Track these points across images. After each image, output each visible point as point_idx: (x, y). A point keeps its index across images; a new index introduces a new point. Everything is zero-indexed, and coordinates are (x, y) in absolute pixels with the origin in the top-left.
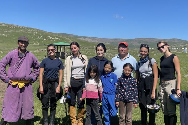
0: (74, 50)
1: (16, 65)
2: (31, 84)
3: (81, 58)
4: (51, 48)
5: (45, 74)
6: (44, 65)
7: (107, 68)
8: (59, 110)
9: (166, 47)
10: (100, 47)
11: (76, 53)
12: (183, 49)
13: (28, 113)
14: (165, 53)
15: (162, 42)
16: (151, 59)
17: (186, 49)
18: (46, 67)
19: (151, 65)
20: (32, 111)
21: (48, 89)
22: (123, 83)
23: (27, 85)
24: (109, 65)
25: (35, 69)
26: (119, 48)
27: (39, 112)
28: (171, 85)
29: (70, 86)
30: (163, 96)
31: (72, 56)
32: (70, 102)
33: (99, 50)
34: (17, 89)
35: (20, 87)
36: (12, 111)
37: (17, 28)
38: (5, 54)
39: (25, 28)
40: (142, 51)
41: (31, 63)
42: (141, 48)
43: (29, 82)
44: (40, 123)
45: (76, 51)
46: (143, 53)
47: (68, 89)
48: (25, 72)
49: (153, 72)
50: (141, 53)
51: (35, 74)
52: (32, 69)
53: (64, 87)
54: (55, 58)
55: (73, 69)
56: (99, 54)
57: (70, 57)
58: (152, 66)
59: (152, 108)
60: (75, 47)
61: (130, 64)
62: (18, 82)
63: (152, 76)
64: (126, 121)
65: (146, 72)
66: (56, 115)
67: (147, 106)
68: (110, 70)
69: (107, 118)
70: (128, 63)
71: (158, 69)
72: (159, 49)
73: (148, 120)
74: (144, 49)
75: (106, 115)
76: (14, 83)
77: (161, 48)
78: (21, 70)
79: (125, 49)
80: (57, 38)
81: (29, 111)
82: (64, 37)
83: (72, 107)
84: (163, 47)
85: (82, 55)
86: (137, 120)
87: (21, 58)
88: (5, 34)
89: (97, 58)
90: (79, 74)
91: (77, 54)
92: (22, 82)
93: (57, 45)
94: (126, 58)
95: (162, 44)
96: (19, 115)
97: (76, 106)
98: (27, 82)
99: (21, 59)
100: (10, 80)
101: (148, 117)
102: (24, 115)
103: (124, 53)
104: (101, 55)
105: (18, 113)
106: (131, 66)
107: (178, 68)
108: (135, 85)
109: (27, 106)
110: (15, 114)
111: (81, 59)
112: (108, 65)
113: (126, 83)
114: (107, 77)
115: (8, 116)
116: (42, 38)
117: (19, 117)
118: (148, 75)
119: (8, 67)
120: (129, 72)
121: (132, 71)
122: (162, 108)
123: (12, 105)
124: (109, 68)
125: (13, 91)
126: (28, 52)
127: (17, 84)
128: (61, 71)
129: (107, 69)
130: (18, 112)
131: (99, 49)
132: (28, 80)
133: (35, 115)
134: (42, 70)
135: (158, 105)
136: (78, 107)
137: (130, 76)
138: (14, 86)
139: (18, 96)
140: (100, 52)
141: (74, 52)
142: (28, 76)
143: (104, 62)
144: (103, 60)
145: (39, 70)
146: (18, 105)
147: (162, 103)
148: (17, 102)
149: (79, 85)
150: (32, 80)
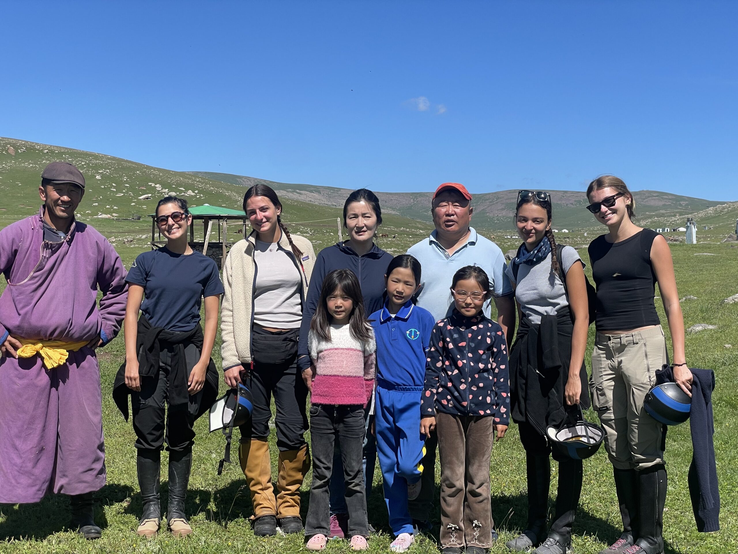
1: (33, 278)
6: (143, 275)
7: (399, 282)
8: (202, 457)
10: (362, 205)
12: (682, 229)
13: (81, 469)
14: (615, 226)
16: (561, 247)
17: (694, 230)
18: (153, 282)
20: (97, 459)
21: (158, 374)
22: (454, 341)
23: (76, 357)
25: (109, 295)
29: (249, 360)
30: (610, 394)
33: (356, 216)
34: (38, 374)
35: (49, 367)
36: (18, 461)
40: (526, 220)
41: (92, 269)
43: (84, 345)
45: (268, 219)
46: (530, 225)
47: (240, 372)
48: (69, 306)
49: (568, 300)
50: (521, 225)
51: (109, 313)
53: (225, 364)
54: (189, 251)
55: (257, 292)
56: (359, 230)
57: (243, 245)
58: (563, 276)
61: (480, 271)
62: (40, 345)
63: (568, 314)
64: (469, 496)
65: (543, 301)
67: (551, 432)
68: (409, 291)
70: (469, 267)
74: (532, 210)
76: (26, 350)
81: (87, 462)
84: (609, 202)
85: (292, 236)
86: (510, 492)
87: (54, 249)
89: (349, 250)
90: (283, 313)
91: (272, 230)
92: (58, 347)
94: (466, 246)
95: (608, 192)
96: (47, 475)
98: (76, 347)
99: (53, 253)
100: (10, 338)
102: (64, 476)
103: (455, 227)
104: (364, 237)
105: (43, 470)
106: (482, 277)
108: (500, 351)
109: (76, 441)
111: (288, 253)
117: (47, 484)
118: (551, 311)
120: (477, 302)
121: (486, 297)
124: (405, 282)
126: (81, 227)
127: (38, 354)
129: (400, 287)
130: (42, 465)
131: (357, 211)
132: (79, 339)
134: (136, 294)
135: (592, 427)
136: (280, 444)
137: (479, 317)
138: (27, 363)
139: (43, 403)
142: (81, 323)
144: (375, 257)
145: (124, 295)
146: (42, 437)
147: (607, 422)
148: (39, 426)
149: (283, 356)
150: (98, 335)
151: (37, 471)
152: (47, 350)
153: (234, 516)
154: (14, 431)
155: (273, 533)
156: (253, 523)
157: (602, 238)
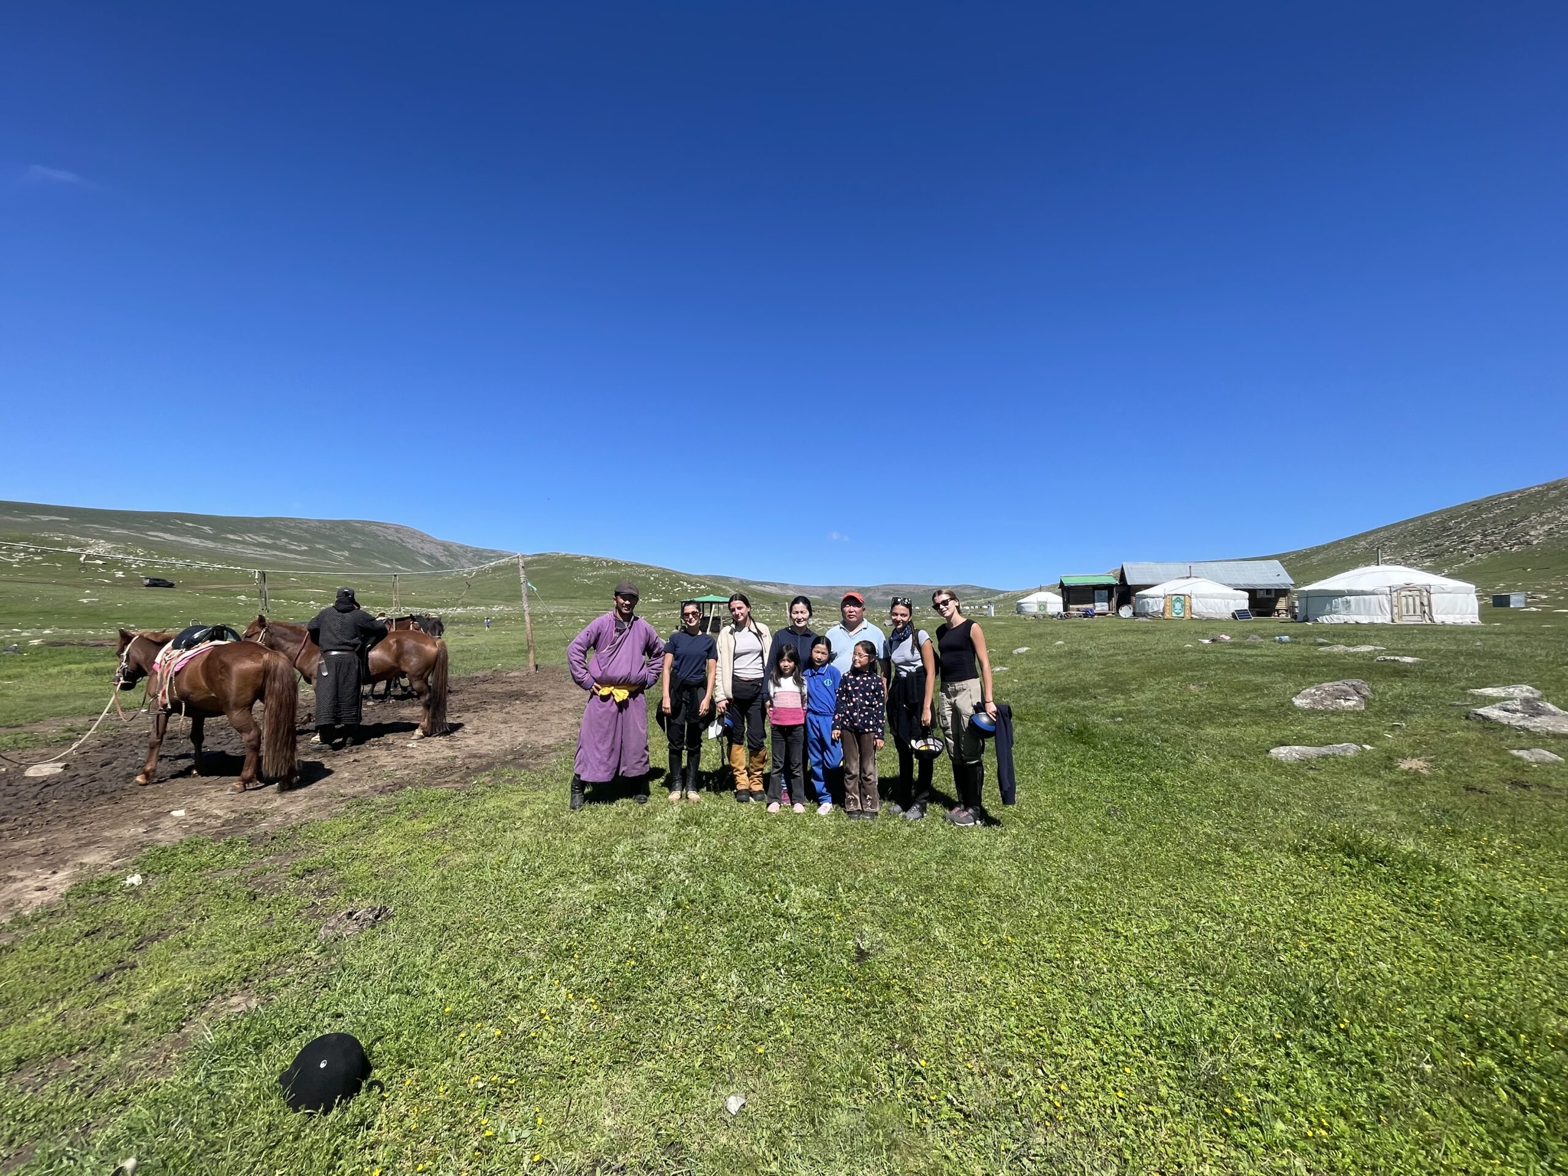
0: (737, 612)
1: (609, 649)
2: (643, 693)
3: (755, 631)
4: (691, 608)
5: (675, 668)
6: (672, 647)
7: (819, 653)
8: (707, 753)
9: (952, 604)
10: (800, 606)
11: (741, 618)
12: (985, 607)
13: (635, 761)
14: (949, 618)
15: (944, 591)
16: (918, 630)
17: (992, 608)
18: (679, 651)
19: (917, 645)
20: (644, 756)
21: (681, 705)
22: (852, 686)
23: (633, 695)
24: (821, 647)
25: (653, 658)
26: (843, 605)
27: (660, 757)
28: (968, 694)
29: (731, 697)
30: (949, 719)
31: (733, 626)
32: (731, 735)
33: (797, 612)
34: (611, 705)
35: (618, 701)
36: (599, 756)
37: (616, 565)
38: (586, 624)
39: (632, 566)
40: (897, 614)
41: (642, 643)
42: (893, 606)
43: (638, 688)
44: (663, 785)
45: (742, 614)
46: (899, 618)
47: (727, 704)
48: (629, 665)
49: (923, 662)
50: (894, 618)
51: (652, 669)
52: (646, 658)
53: (719, 700)
54: (700, 633)
55: (736, 656)
56: (799, 621)
57: (728, 629)
58: (920, 648)
59: (923, 748)
60: (739, 606)
61: (870, 644)
62: (612, 688)
63: (923, 671)
64: (862, 780)
65: (907, 663)
66: (700, 765)
67: (913, 742)
68: (824, 658)
69: (819, 771)
70: (864, 642)
71: (935, 654)
72: (936, 606)
73: (916, 775)
74: (900, 609)
75: (817, 764)
76: (605, 691)
77: (942, 606)
78: (620, 661)
79: (857, 609)
80: (703, 587)
81: (638, 757)
82: (716, 584)
83: (735, 747)
84: (945, 603)
85: (757, 624)
86: (889, 774)
87: (621, 632)
88: (589, 578)
89: (793, 631)
90: (752, 669)
91: (745, 620)
92: (622, 689)
93: (703, 603)
94: (862, 629)
95: (944, 597)
96: (616, 765)
97: (746, 743)
98: (633, 689)
99: (620, 635)
100: (595, 684)
101: (916, 767)
102: (625, 765)
103: (854, 619)
104: (802, 624)
105: (613, 762)
106: (871, 647)
107: (982, 652)
108: (880, 694)
109: (632, 745)
110: (605, 764)
111: (755, 633)
112: (820, 645)
113: (857, 688)
114: (819, 674)
115: (589, 767)
116: (669, 585)
117: (615, 771)
118: (913, 669)
119: (591, 654)
122: (948, 746)
123: (599, 742)
124: (823, 653)
125: (603, 710)
126: (636, 619)
127: (611, 693)
128: (711, 661)
129: (819, 656)
130: (612, 758)
131: (797, 610)
132: (635, 684)
133: (651, 764)
134: (669, 657)
135: (938, 739)
136: (749, 747)
138: (605, 698)
139: (614, 722)
140: (800, 616)
141: (737, 616)
142: (636, 674)
143: (812, 639)
144: (808, 636)
145: (662, 658)
146: (613, 742)
147: (948, 736)
148: (611, 736)
149: (751, 695)
150: (646, 682)
151: (610, 762)
152: (616, 690)
153: (724, 789)
154: (597, 738)
155: (748, 801)
156: (736, 794)
157: (943, 626)
